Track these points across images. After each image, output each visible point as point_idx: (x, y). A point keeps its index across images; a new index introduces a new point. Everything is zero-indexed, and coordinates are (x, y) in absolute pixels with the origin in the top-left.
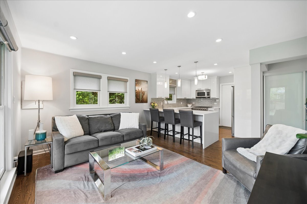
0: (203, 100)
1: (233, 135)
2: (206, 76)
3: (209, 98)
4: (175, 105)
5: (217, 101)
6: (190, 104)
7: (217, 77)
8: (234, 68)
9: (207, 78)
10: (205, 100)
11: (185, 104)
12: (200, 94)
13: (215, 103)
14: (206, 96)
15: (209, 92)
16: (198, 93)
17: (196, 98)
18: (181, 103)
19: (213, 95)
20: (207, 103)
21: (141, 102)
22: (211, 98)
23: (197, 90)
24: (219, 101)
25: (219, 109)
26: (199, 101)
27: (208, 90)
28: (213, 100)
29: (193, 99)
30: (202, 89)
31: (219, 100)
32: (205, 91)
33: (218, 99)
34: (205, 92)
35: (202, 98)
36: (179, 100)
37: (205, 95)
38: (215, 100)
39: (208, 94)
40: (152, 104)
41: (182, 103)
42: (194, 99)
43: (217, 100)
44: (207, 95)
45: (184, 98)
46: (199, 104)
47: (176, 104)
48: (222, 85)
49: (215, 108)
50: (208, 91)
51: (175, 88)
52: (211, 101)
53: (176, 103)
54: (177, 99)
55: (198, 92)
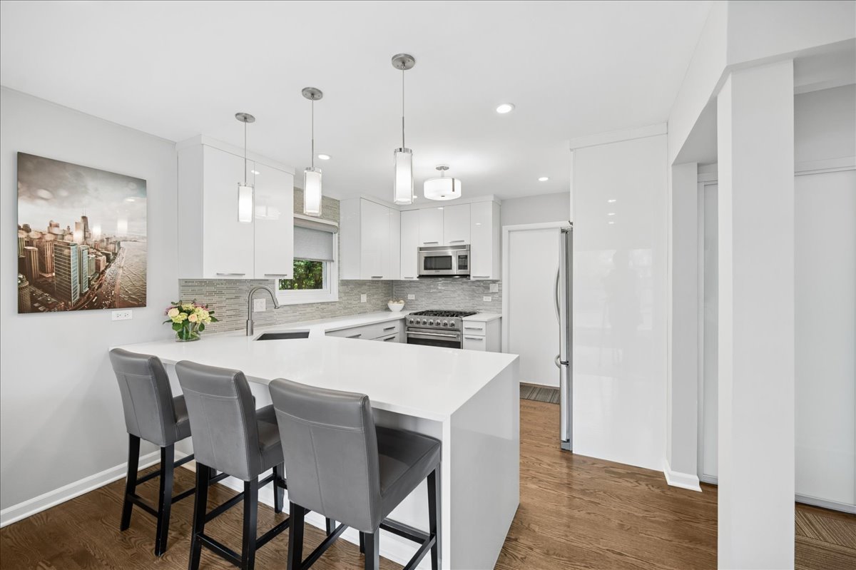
0: (444, 285)
1: (565, 446)
2: (458, 184)
3: (465, 280)
4: (331, 307)
5: (494, 288)
6: (398, 301)
7: (492, 198)
8: (571, 150)
9: (458, 193)
10: (450, 287)
11: (379, 302)
12: (435, 264)
13: (487, 299)
14: (455, 270)
15: (466, 257)
16: (426, 258)
17: (421, 276)
18: (360, 299)
19: (480, 268)
20: (459, 295)
21: (78, 307)
22: (472, 278)
23: (423, 246)
24: (500, 290)
25: (497, 323)
26: (431, 288)
27: (464, 247)
28: (479, 286)
29: (411, 281)
30: (440, 244)
31: (500, 285)
32: (450, 252)
33: (494, 282)
34: (450, 254)
35: (440, 279)
36: (350, 286)
37: (451, 268)
38: (485, 285)
39: (464, 262)
40: (174, 313)
41: (364, 298)
42: (413, 281)
43: (492, 286)
44: (460, 267)
45: (371, 279)
46: (431, 301)
47: (340, 303)
48: (509, 231)
49: (486, 319)
50: (462, 252)
51: (335, 237)
52: (473, 291)
53: (337, 300)
54: (344, 283)
55: (425, 254)
